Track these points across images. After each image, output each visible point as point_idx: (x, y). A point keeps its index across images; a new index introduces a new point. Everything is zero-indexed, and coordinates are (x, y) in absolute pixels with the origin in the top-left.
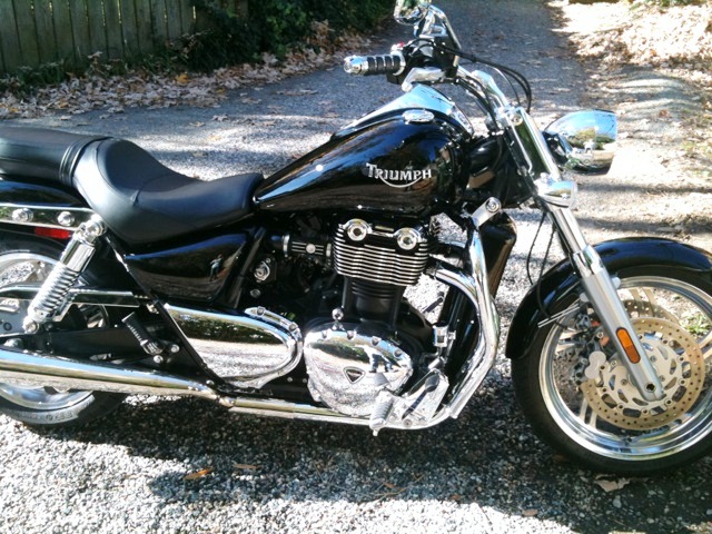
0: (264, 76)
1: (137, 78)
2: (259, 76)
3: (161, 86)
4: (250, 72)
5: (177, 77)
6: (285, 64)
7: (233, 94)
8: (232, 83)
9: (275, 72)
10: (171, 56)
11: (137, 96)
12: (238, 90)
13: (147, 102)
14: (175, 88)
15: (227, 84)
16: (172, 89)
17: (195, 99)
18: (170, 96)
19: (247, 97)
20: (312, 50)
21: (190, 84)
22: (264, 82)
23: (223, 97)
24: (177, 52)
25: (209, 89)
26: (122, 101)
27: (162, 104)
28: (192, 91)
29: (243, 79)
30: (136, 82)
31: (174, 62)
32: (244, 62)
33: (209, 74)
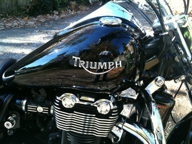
0: (54, 18)
1: (11, 19)
2: (52, 18)
3: (19, 21)
4: (49, 16)
5: (25, 18)
6: (61, 14)
7: (43, 24)
8: (43, 20)
9: (58, 17)
10: (23, 11)
11: (10, 24)
12: (45, 22)
13: (13, 26)
14: (23, 22)
15: (41, 20)
16: (22, 22)
17: (30, 25)
18: (22, 24)
19: (47, 24)
20: (70, 10)
21: (29, 21)
22: (54, 20)
23: (39, 24)
24: (25, 10)
25: (35, 22)
26: (5, 26)
27: (18, 27)
28: (29, 23)
29: (47, 19)
30: (10, 20)
31: (24, 13)
32: (48, 13)
33: (35, 17)
